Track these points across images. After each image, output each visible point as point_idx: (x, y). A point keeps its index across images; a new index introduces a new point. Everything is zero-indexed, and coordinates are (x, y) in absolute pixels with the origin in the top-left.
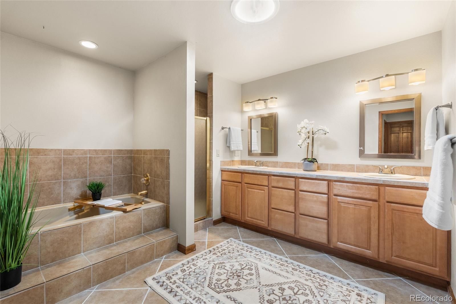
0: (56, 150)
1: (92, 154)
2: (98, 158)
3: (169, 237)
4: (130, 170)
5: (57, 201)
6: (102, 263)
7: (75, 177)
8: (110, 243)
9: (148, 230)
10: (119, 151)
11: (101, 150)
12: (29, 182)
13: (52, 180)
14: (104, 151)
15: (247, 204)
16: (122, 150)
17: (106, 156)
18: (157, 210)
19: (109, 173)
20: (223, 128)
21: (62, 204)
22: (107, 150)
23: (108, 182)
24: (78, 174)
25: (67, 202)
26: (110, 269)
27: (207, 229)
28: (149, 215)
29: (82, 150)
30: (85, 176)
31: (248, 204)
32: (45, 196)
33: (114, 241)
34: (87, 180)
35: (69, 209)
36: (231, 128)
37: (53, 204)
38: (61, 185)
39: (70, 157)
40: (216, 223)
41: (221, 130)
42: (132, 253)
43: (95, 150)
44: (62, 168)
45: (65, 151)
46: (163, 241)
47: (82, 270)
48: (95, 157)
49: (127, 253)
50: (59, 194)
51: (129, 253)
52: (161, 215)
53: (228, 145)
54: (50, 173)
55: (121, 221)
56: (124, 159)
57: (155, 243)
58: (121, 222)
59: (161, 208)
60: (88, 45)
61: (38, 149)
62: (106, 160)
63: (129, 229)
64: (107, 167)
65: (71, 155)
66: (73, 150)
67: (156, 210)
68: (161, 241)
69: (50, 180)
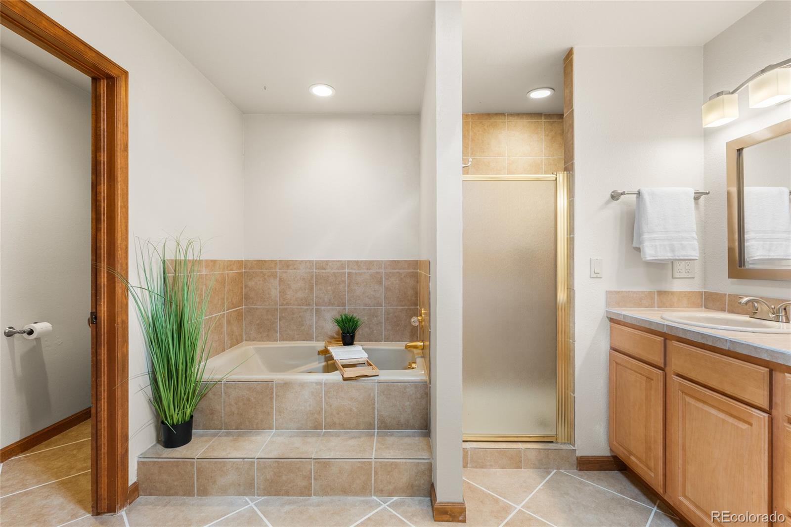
0: (306, 262)
1: (352, 269)
2: (361, 274)
3: (408, 461)
4: (413, 298)
5: (309, 338)
6: (271, 462)
7: (331, 304)
8: (316, 428)
9: (387, 426)
10: (395, 263)
11: (366, 262)
12: (280, 306)
13: (303, 306)
14: (369, 264)
15: (681, 447)
16: (398, 262)
17: (373, 272)
18: (408, 390)
19: (379, 301)
20: (615, 196)
21: (314, 342)
22: (373, 261)
23: (376, 317)
24: (334, 298)
25: (320, 341)
26: (284, 478)
27: (549, 473)
28: (390, 395)
29: (339, 261)
30: (343, 303)
31: (684, 449)
32: (295, 328)
33: (324, 428)
34: (345, 309)
35: (318, 352)
36: (645, 191)
37: (304, 340)
38: (313, 314)
39: (323, 272)
40: (587, 464)
41: (607, 203)
42: (324, 464)
43: (357, 262)
44: (313, 288)
45: (317, 262)
46: (392, 464)
47: (241, 460)
48: (356, 274)
49: (314, 460)
50: (310, 326)
51: (319, 463)
52: (417, 403)
53: (635, 245)
54: (300, 295)
55: (335, 393)
56: (402, 276)
57: (373, 461)
58: (334, 395)
59: (416, 387)
60: (322, 92)
61: (288, 261)
62: (373, 279)
63: (349, 412)
64: (375, 290)
65: (325, 270)
66: (327, 261)
67: (405, 387)
68: (388, 462)
69: (300, 306)
